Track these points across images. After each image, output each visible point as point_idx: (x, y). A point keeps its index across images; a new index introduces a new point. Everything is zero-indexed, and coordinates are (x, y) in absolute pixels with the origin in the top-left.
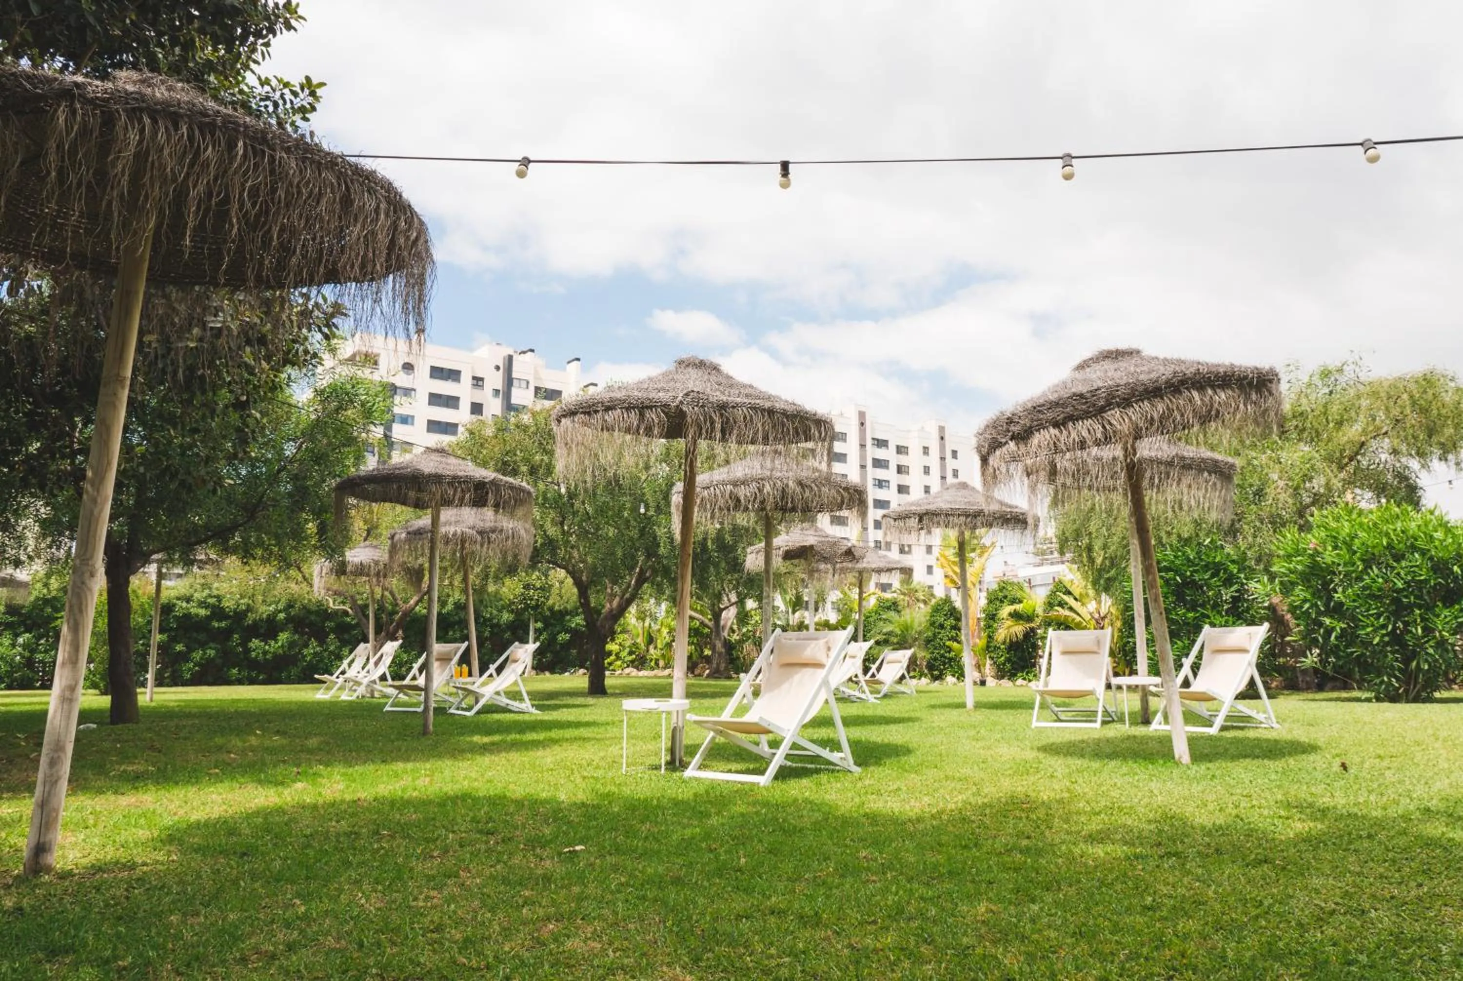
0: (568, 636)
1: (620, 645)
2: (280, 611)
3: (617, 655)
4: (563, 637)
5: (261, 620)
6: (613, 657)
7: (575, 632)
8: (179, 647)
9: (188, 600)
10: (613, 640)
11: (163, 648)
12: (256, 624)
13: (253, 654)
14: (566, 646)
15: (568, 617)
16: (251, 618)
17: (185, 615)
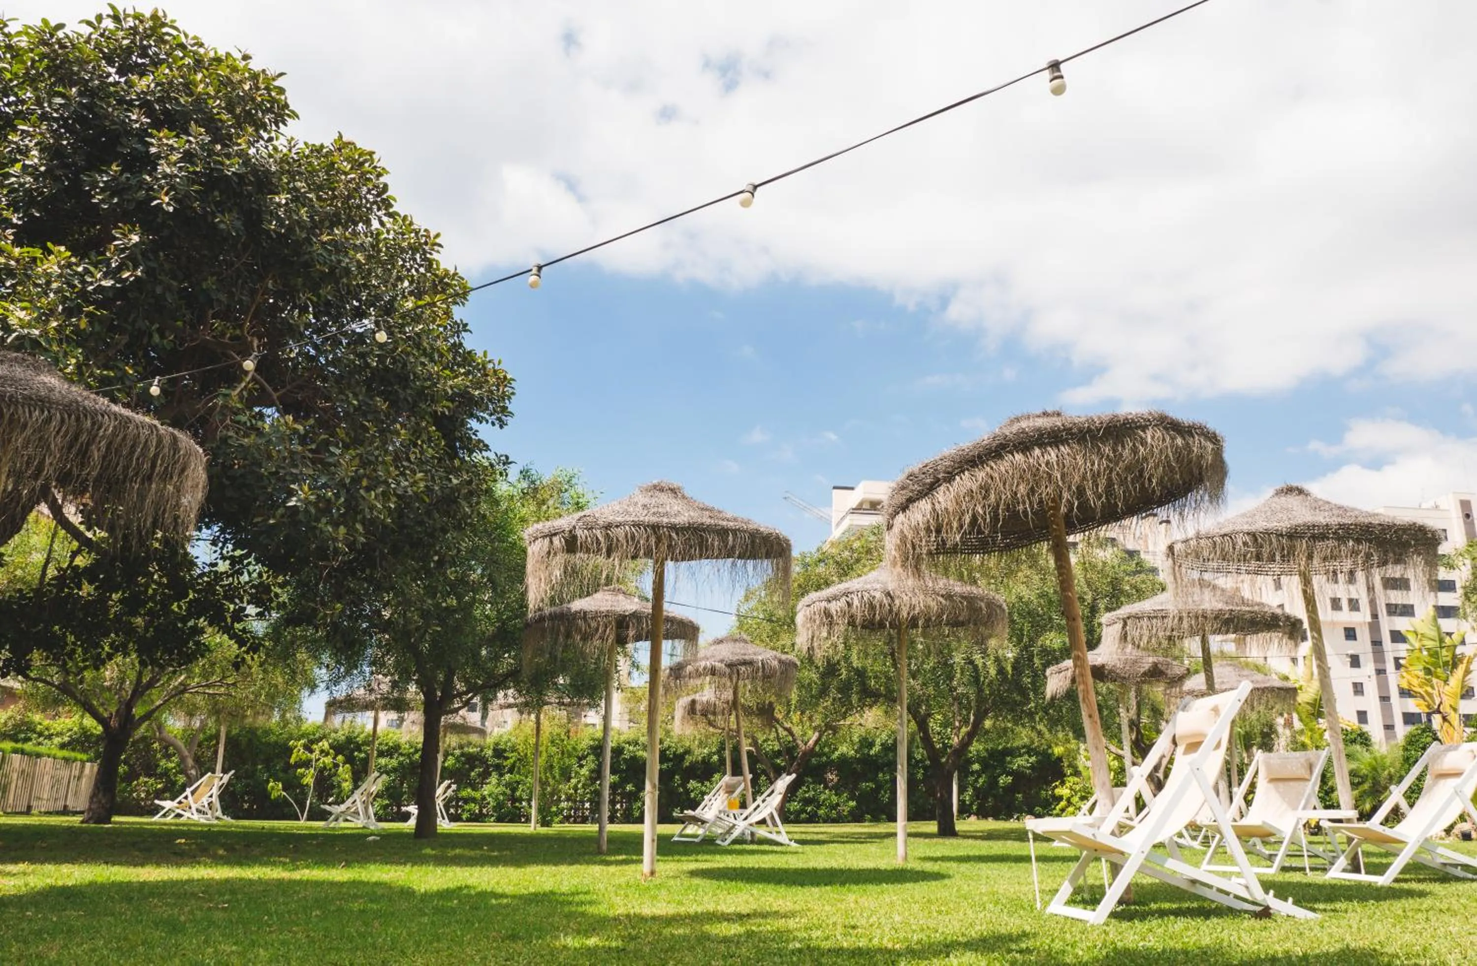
0: (1010, 779)
1: (1071, 789)
2: (714, 754)
3: (1069, 800)
4: (1004, 780)
5: (697, 762)
6: (1063, 803)
7: (1017, 775)
8: (629, 787)
9: (636, 743)
10: (1063, 783)
11: (614, 787)
12: (693, 766)
13: (692, 795)
14: (1011, 789)
15: (1008, 759)
16: (689, 759)
17: (631, 757)
